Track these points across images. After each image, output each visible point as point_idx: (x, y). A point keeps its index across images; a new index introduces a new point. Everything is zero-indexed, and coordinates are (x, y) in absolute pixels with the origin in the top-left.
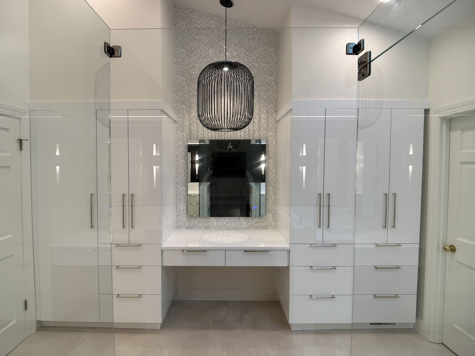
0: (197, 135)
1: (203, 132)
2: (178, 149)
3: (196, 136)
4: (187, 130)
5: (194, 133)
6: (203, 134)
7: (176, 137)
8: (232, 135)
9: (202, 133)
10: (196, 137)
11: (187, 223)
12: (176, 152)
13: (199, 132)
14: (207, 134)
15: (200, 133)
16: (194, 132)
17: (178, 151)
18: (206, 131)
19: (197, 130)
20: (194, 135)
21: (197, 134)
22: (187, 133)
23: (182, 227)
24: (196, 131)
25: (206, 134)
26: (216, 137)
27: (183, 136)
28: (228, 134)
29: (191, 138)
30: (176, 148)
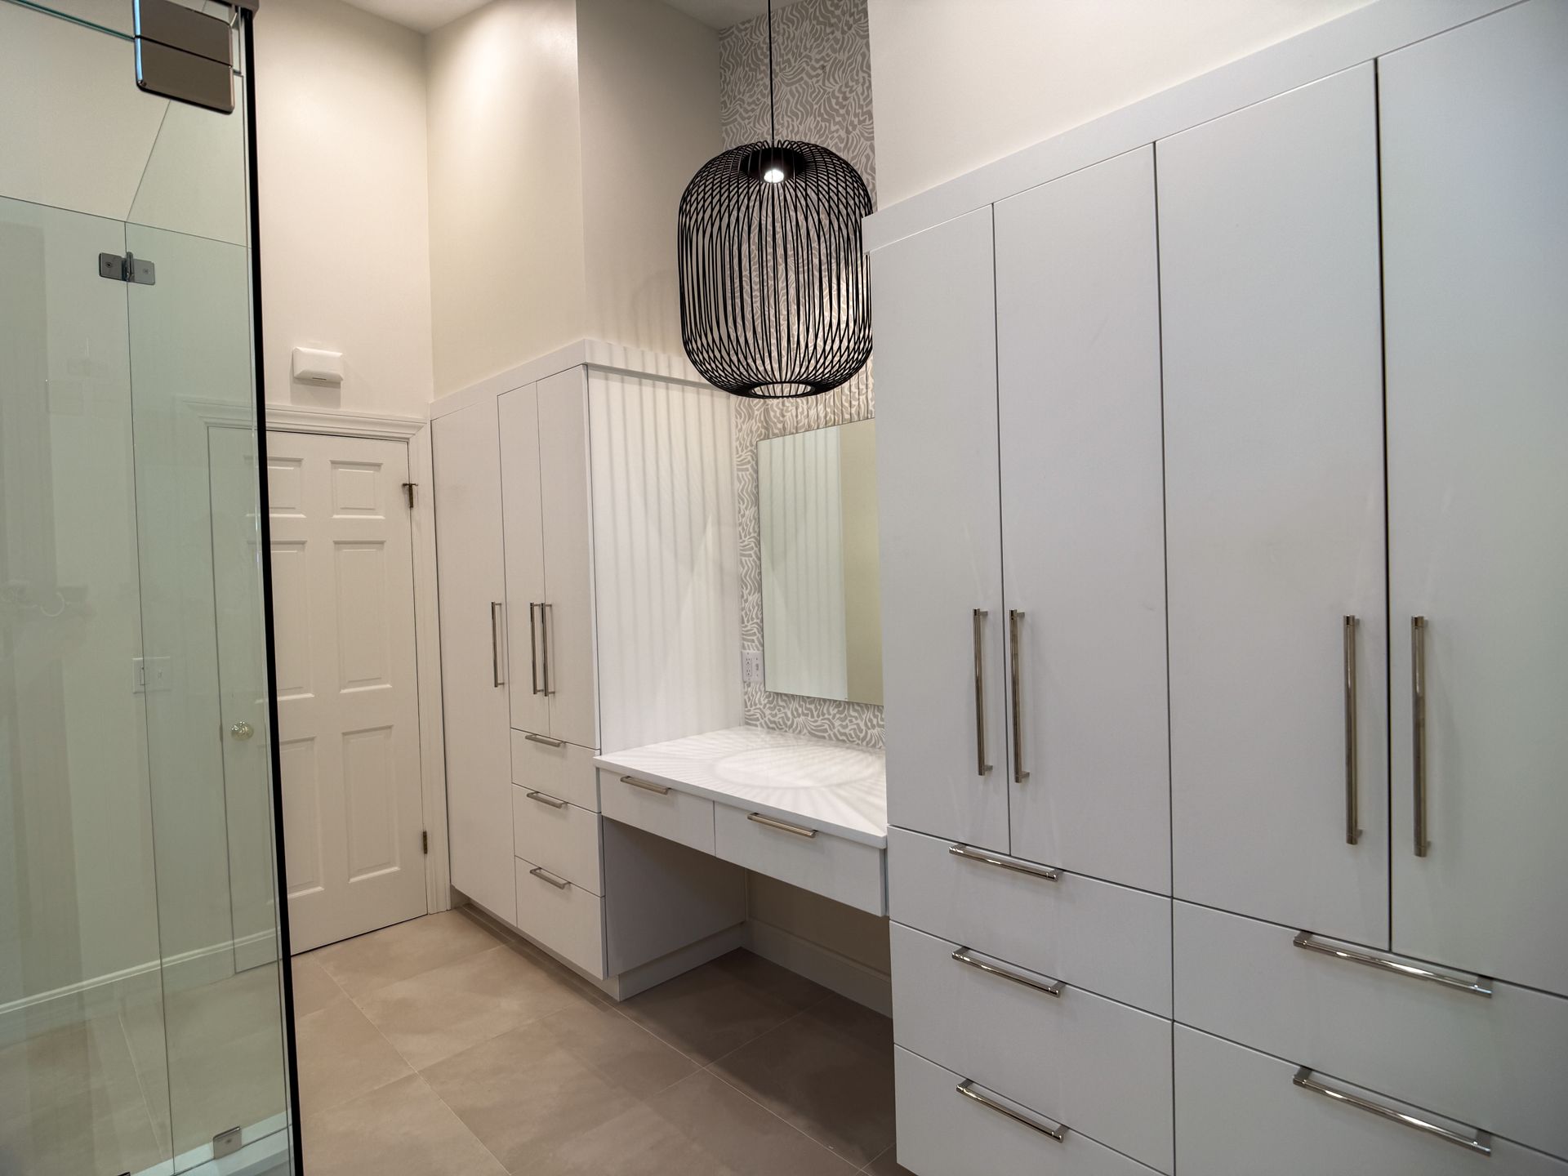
0: (780, 422)
1: (797, 409)
2: (740, 473)
3: (780, 426)
4: (758, 410)
5: (775, 416)
6: (797, 416)
7: (734, 437)
8: (870, 401)
9: (794, 414)
10: (779, 429)
11: (768, 712)
12: (737, 484)
13: (787, 411)
14: (806, 413)
15: (788, 415)
16: (775, 412)
17: (740, 482)
18: (803, 403)
19: (780, 405)
20: (775, 423)
21: (781, 419)
22: (761, 421)
23: (758, 723)
24: (779, 408)
25: (802, 413)
26: (828, 418)
27: (751, 431)
28: (861, 403)
29: (769, 435)
30: (735, 473)
